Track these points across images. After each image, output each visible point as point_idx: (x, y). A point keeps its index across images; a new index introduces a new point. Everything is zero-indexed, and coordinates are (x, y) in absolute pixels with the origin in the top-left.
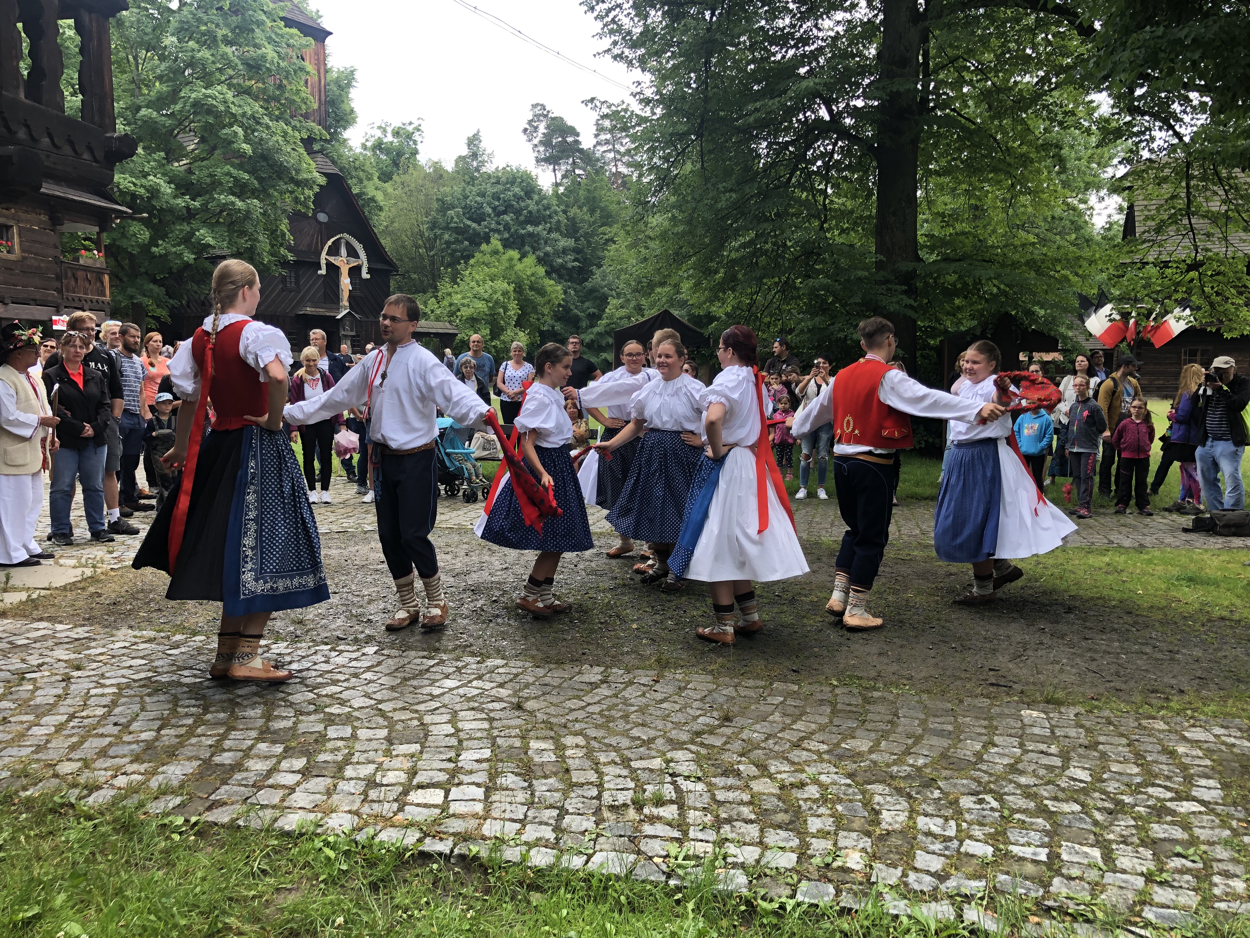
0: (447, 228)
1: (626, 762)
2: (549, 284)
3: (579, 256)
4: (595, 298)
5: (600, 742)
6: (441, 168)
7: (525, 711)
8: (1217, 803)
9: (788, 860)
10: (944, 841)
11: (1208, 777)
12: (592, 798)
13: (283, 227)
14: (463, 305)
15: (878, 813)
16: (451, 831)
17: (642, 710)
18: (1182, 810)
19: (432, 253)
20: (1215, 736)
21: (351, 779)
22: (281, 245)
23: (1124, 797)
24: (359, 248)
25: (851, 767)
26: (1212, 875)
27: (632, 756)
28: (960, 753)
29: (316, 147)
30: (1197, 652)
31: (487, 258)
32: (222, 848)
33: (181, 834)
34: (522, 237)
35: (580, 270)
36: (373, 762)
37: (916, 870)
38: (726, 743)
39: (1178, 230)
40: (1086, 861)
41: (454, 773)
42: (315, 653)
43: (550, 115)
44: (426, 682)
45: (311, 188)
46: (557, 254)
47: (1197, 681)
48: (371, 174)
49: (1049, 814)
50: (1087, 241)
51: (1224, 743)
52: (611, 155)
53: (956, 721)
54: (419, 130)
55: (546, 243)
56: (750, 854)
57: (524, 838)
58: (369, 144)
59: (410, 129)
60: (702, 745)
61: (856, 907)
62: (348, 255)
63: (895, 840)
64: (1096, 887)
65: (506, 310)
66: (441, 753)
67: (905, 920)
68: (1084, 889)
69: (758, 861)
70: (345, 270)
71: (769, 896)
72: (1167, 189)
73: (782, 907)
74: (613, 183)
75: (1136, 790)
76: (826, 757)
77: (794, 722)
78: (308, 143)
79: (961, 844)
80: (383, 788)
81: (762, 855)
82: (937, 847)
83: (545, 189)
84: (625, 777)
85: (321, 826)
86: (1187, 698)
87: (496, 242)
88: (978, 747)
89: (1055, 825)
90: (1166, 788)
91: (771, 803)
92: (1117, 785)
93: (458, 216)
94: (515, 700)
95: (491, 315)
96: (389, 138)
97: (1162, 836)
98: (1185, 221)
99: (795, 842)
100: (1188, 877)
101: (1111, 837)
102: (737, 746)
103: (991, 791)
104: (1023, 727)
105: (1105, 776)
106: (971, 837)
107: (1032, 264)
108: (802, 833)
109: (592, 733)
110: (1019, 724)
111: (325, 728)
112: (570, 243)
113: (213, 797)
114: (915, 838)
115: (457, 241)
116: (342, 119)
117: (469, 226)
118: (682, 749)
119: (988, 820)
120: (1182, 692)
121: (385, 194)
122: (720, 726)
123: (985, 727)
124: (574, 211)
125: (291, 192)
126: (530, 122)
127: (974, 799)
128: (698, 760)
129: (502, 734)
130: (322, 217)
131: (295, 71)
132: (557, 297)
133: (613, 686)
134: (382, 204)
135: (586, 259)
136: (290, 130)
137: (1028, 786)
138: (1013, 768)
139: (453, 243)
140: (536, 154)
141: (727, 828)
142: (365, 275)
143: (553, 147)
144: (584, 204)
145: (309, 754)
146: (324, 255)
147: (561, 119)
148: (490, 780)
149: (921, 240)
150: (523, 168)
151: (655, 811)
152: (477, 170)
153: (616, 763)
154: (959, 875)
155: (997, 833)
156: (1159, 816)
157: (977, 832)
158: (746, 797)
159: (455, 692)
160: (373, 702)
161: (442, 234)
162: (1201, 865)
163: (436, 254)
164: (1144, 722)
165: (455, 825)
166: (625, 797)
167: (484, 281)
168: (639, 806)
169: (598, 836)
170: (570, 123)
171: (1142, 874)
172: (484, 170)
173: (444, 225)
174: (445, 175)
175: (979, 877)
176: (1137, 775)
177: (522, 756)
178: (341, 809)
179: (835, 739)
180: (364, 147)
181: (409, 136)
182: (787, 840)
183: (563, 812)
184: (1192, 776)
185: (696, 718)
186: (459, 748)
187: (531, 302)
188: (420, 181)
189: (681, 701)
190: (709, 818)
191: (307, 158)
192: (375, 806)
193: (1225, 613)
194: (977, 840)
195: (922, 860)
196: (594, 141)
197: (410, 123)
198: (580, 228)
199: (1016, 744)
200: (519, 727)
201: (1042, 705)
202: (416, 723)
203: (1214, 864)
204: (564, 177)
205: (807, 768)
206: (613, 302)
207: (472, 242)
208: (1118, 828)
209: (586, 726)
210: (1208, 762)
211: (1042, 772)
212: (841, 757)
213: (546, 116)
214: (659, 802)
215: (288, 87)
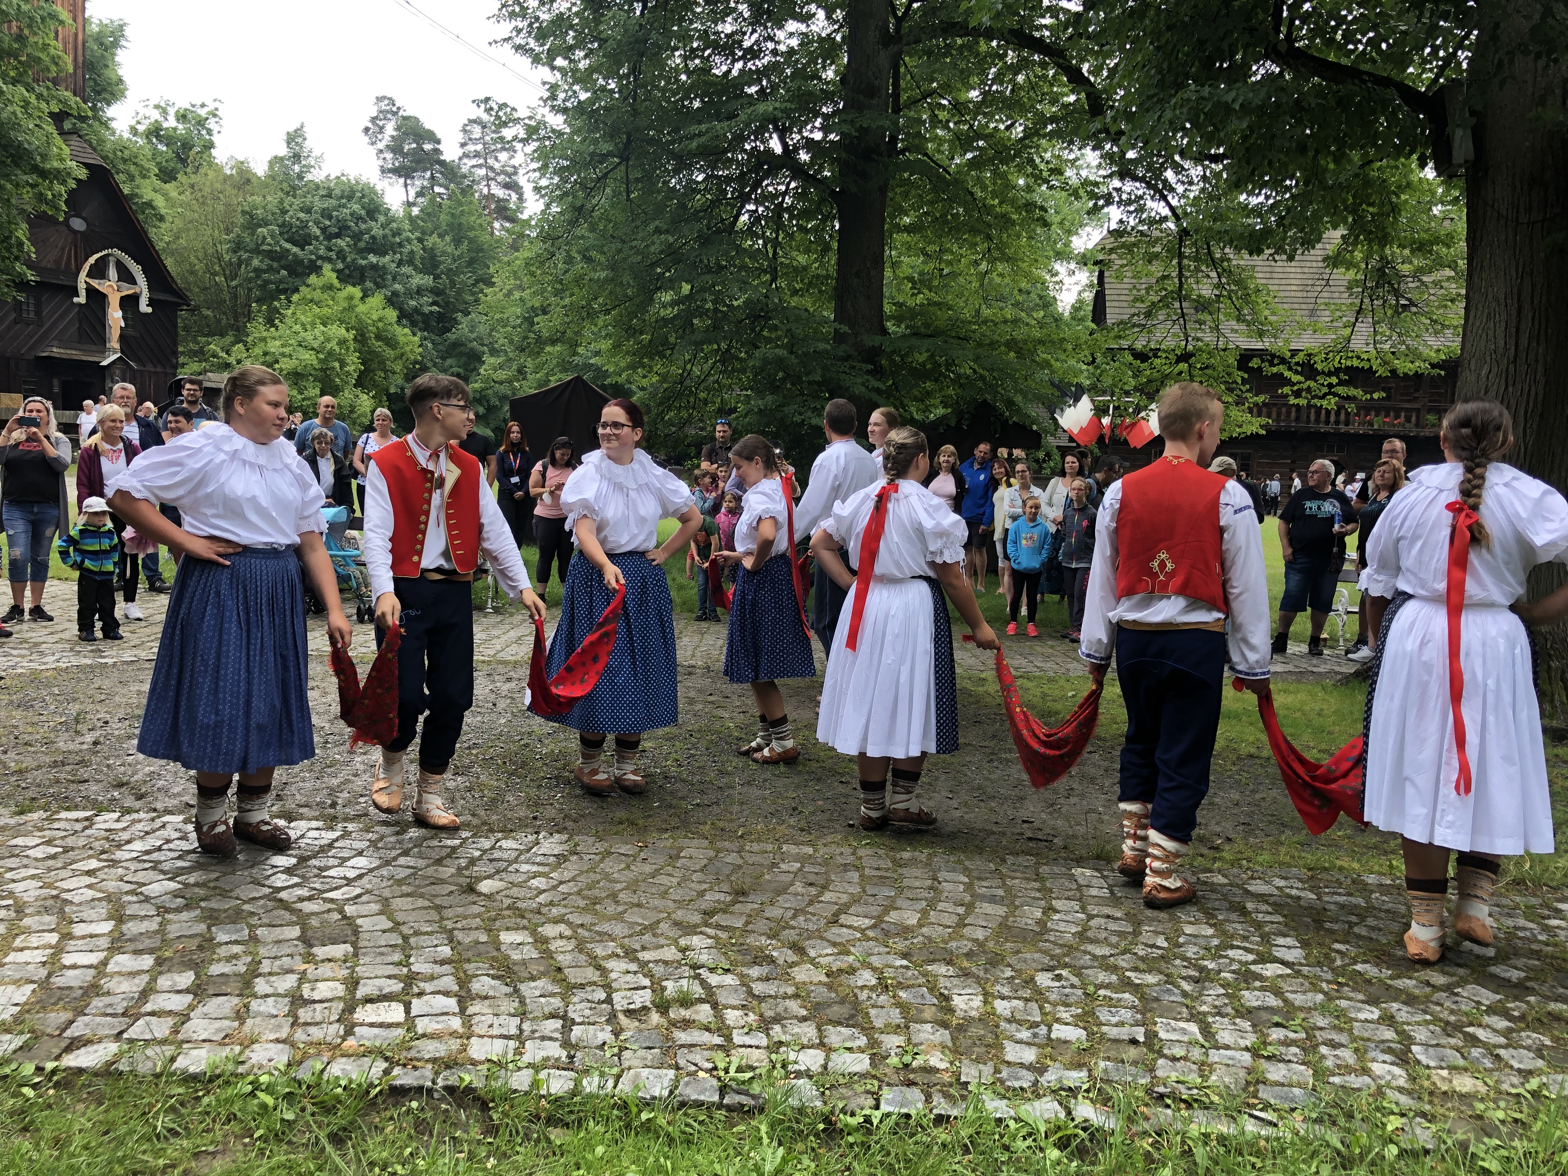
0: (257, 251)
1: (630, 954)
2: (403, 333)
3: (439, 299)
4: (461, 354)
5: (590, 930)
6: (248, 171)
7: (480, 894)
8: (1301, 964)
9: (860, 1063)
10: (1031, 1027)
11: (1285, 936)
12: (600, 1002)
13: (20, 234)
14: (283, 355)
15: (947, 999)
16: (427, 1057)
17: (633, 886)
18: (1268, 974)
19: (234, 283)
20: (1278, 888)
21: (267, 996)
22: (17, 258)
23: (1206, 963)
24: (136, 270)
25: (901, 945)
26: (1317, 1045)
27: (637, 947)
28: (1022, 922)
29: (67, 125)
30: (1235, 795)
31: (317, 295)
32: (101, 1104)
33: (34, 1086)
34: (362, 269)
35: (441, 317)
36: (292, 971)
37: (1009, 1063)
38: (747, 923)
39: (1168, 315)
40: (1186, 1038)
41: (410, 979)
42: (163, 826)
43: (401, 113)
44: (332, 862)
45: (64, 182)
46: (409, 294)
47: (1241, 828)
48: (148, 170)
49: (1136, 989)
50: (1056, 320)
51: (1289, 896)
52: (482, 172)
53: (1004, 884)
54: (215, 116)
55: (394, 279)
56: (812, 1060)
57: (527, 1058)
58: (141, 128)
59: (203, 112)
60: (718, 927)
61: (954, 1112)
62: (120, 279)
63: (976, 1031)
64: (1205, 1068)
65: (343, 364)
66: (382, 954)
67: (1012, 1124)
68: (1191, 1071)
69: (825, 1067)
70: (114, 300)
71: (849, 1109)
72: (1157, 269)
73: (868, 1120)
74: (484, 208)
75: (1217, 953)
76: (871, 934)
77: (821, 893)
78: (58, 118)
79: (1050, 1030)
80: (317, 1006)
81: (827, 1058)
82: (1025, 1035)
83: (394, 208)
84: (635, 973)
85: (243, 1063)
86: (1236, 847)
87: (329, 274)
88: (1039, 914)
89: (1142, 998)
90: (1246, 949)
91: (822, 994)
92: (1195, 949)
93: (273, 236)
94: (464, 881)
95: (322, 370)
96: (171, 123)
97: (1256, 1004)
98: (1177, 305)
99: (863, 1041)
100: (1294, 1050)
101: (1204, 1008)
102: (761, 925)
103: (1066, 966)
104: (1080, 887)
105: (1181, 940)
106: (1058, 1020)
107: (1011, 344)
108: (868, 1029)
109: (576, 919)
110: (1075, 887)
111: (209, 928)
112: (427, 280)
113: (68, 1033)
114: (997, 1026)
115: (270, 269)
116: (105, 90)
117: (288, 251)
118: (696, 933)
119: (1072, 1000)
120: (1229, 840)
121: (168, 199)
122: (734, 903)
123: (1039, 890)
124: (433, 240)
125: (33, 186)
126: (374, 120)
127: (1050, 975)
128: (719, 945)
129: (459, 925)
130: (78, 224)
131: (43, 19)
132: (412, 351)
133: (586, 858)
134: (163, 211)
135: (447, 303)
136: (33, 100)
137: (1104, 957)
138: (1082, 936)
139: (265, 272)
140: (381, 162)
141: (777, 1028)
142: (144, 307)
143: (404, 155)
144: (446, 233)
145: (196, 966)
146: (83, 276)
147: (417, 120)
148: (461, 987)
149: (887, 308)
150: (364, 179)
151: (685, 1013)
152: (300, 177)
153: (618, 956)
154: (1057, 1065)
155: (1085, 1013)
156: (1246, 981)
157: (1064, 1014)
158: (790, 990)
159: (375, 873)
160: (267, 891)
161: (250, 259)
162: (1304, 1035)
163: (240, 285)
164: (1202, 876)
165: (430, 1048)
166: (644, 998)
167: (313, 325)
168: (663, 1007)
169: (621, 1051)
170: (428, 126)
171: (1247, 1049)
172: (309, 177)
173: (252, 246)
174: (253, 180)
175: (1079, 1066)
176: (1212, 936)
177: (495, 953)
178: (265, 1037)
179: (875, 910)
180: (134, 131)
181: (201, 123)
182: (853, 1038)
183: (568, 1024)
184: (1268, 934)
185: (701, 894)
186: (406, 947)
187: (377, 355)
188: (218, 186)
189: (678, 873)
190: (752, 1017)
191: (58, 140)
192: (312, 1030)
193: (1253, 750)
194: (1067, 1024)
195: (1012, 1052)
196: (460, 152)
197: (203, 106)
198: (441, 263)
199: (1077, 908)
200: (479, 915)
201: (1091, 863)
202: (336, 916)
203: (1318, 1033)
204: (419, 194)
205: (852, 949)
206: (490, 361)
207: (292, 272)
208: (1209, 999)
209: (564, 911)
210: (1278, 918)
211: (1114, 939)
212: (887, 934)
213: (395, 114)
214: (686, 1001)
215: (32, 40)
